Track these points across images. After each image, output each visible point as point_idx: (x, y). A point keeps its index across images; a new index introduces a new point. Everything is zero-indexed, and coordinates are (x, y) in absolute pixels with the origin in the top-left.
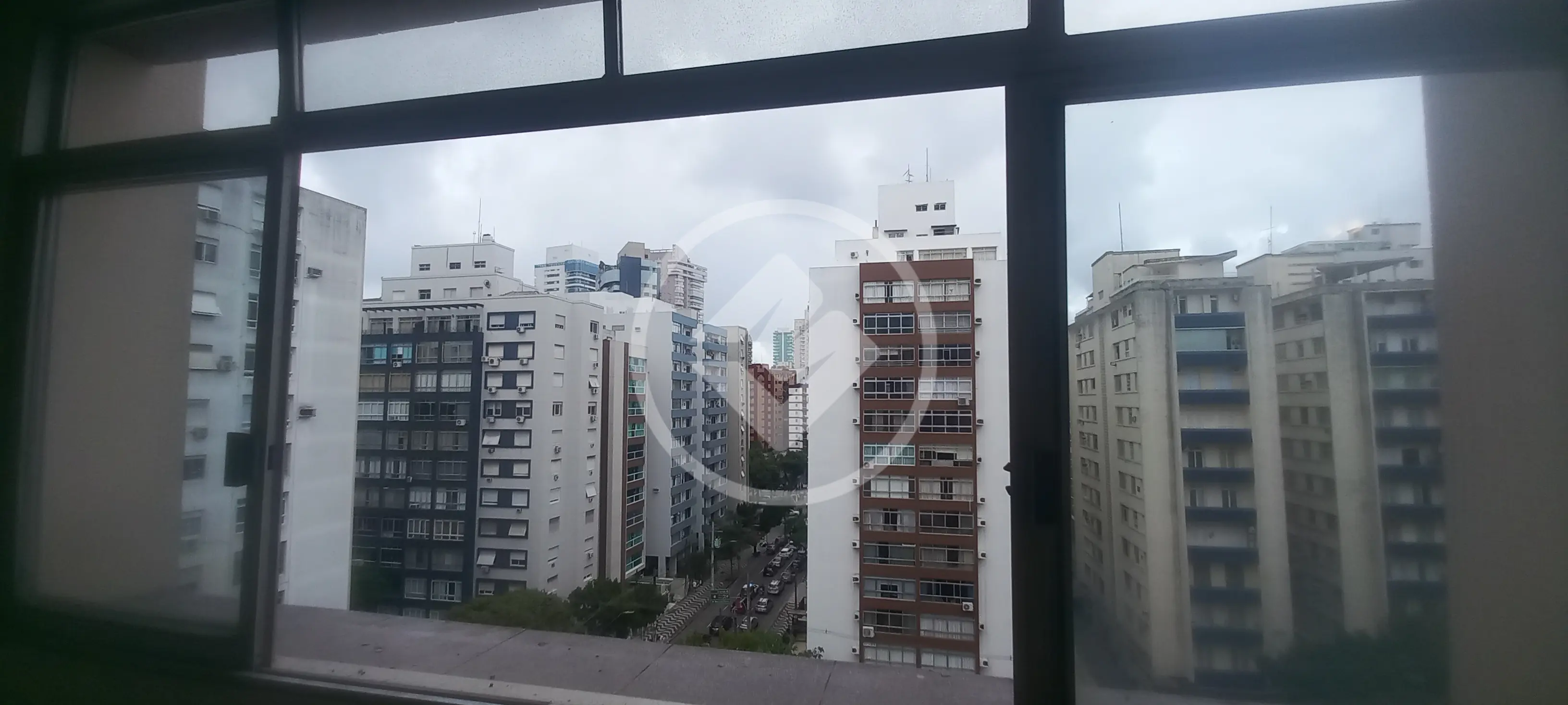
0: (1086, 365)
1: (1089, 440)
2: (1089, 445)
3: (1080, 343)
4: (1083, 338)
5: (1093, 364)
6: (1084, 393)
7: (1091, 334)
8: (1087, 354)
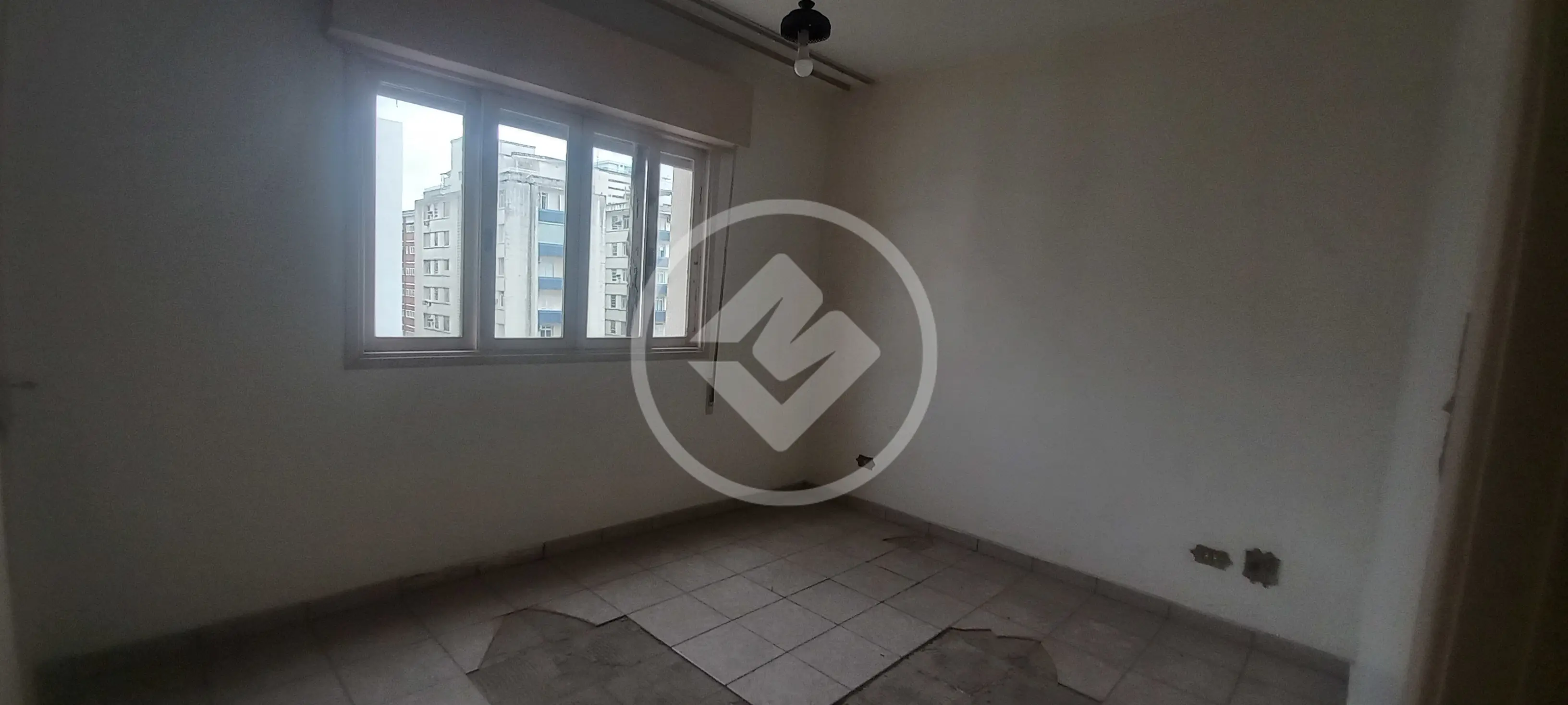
0: (436, 244)
1: (437, 322)
2: (437, 327)
3: (429, 221)
4: (434, 215)
5: (448, 245)
6: (432, 273)
7: (446, 214)
8: (439, 234)
